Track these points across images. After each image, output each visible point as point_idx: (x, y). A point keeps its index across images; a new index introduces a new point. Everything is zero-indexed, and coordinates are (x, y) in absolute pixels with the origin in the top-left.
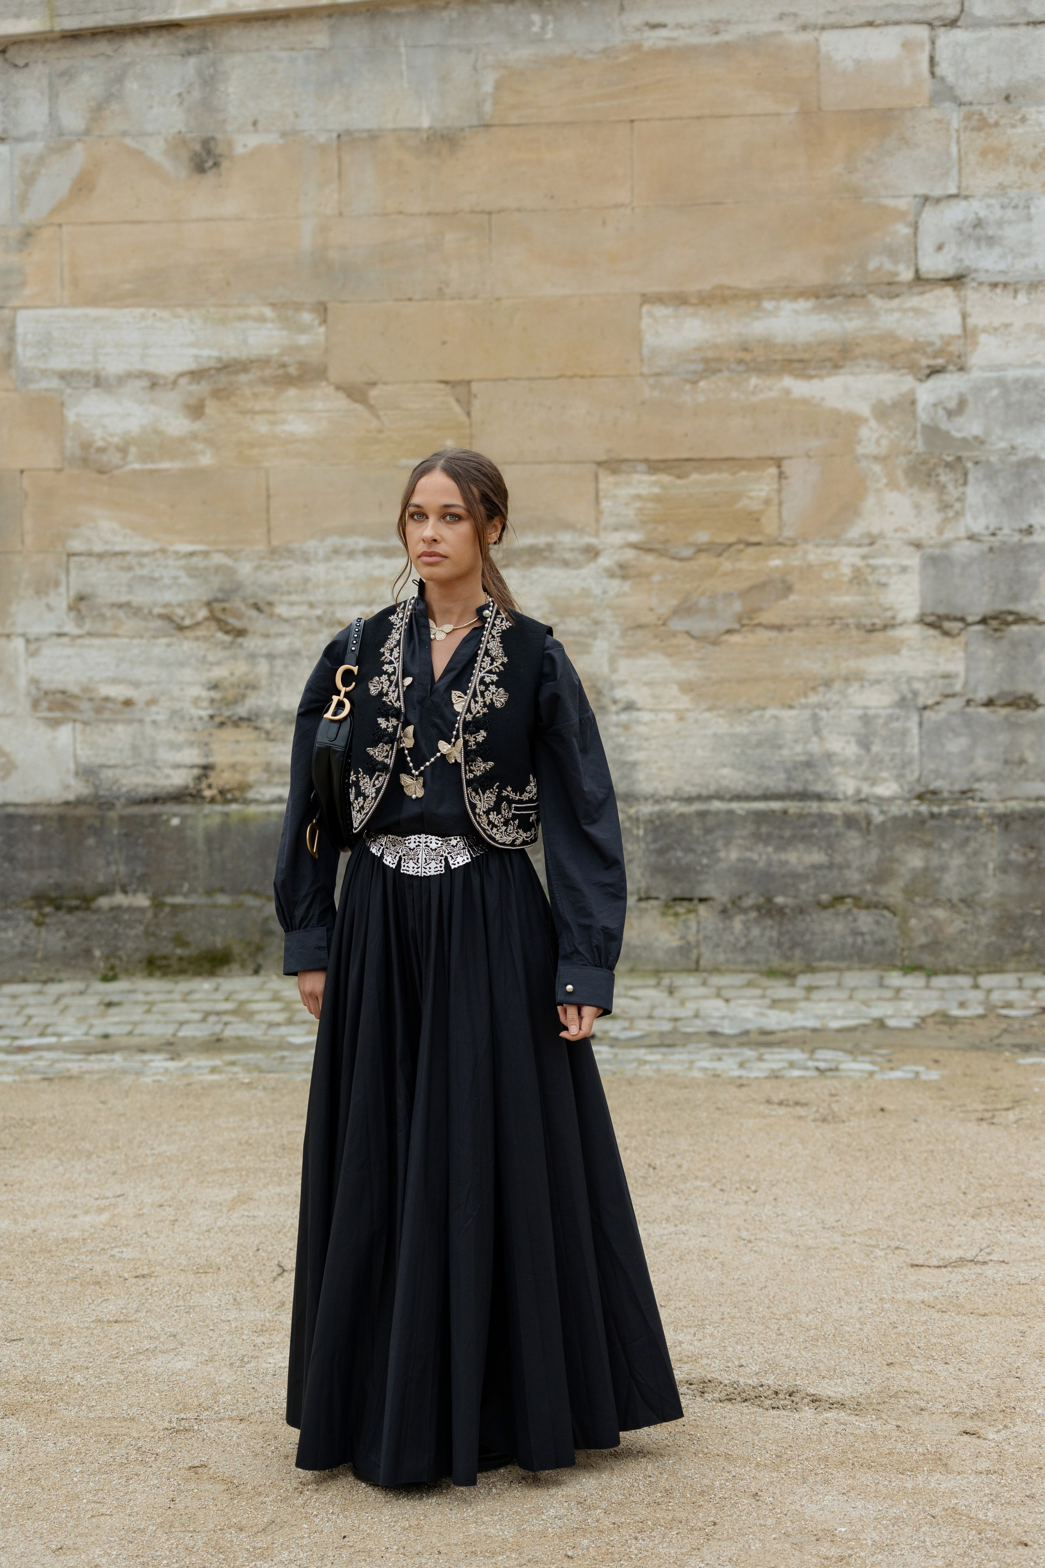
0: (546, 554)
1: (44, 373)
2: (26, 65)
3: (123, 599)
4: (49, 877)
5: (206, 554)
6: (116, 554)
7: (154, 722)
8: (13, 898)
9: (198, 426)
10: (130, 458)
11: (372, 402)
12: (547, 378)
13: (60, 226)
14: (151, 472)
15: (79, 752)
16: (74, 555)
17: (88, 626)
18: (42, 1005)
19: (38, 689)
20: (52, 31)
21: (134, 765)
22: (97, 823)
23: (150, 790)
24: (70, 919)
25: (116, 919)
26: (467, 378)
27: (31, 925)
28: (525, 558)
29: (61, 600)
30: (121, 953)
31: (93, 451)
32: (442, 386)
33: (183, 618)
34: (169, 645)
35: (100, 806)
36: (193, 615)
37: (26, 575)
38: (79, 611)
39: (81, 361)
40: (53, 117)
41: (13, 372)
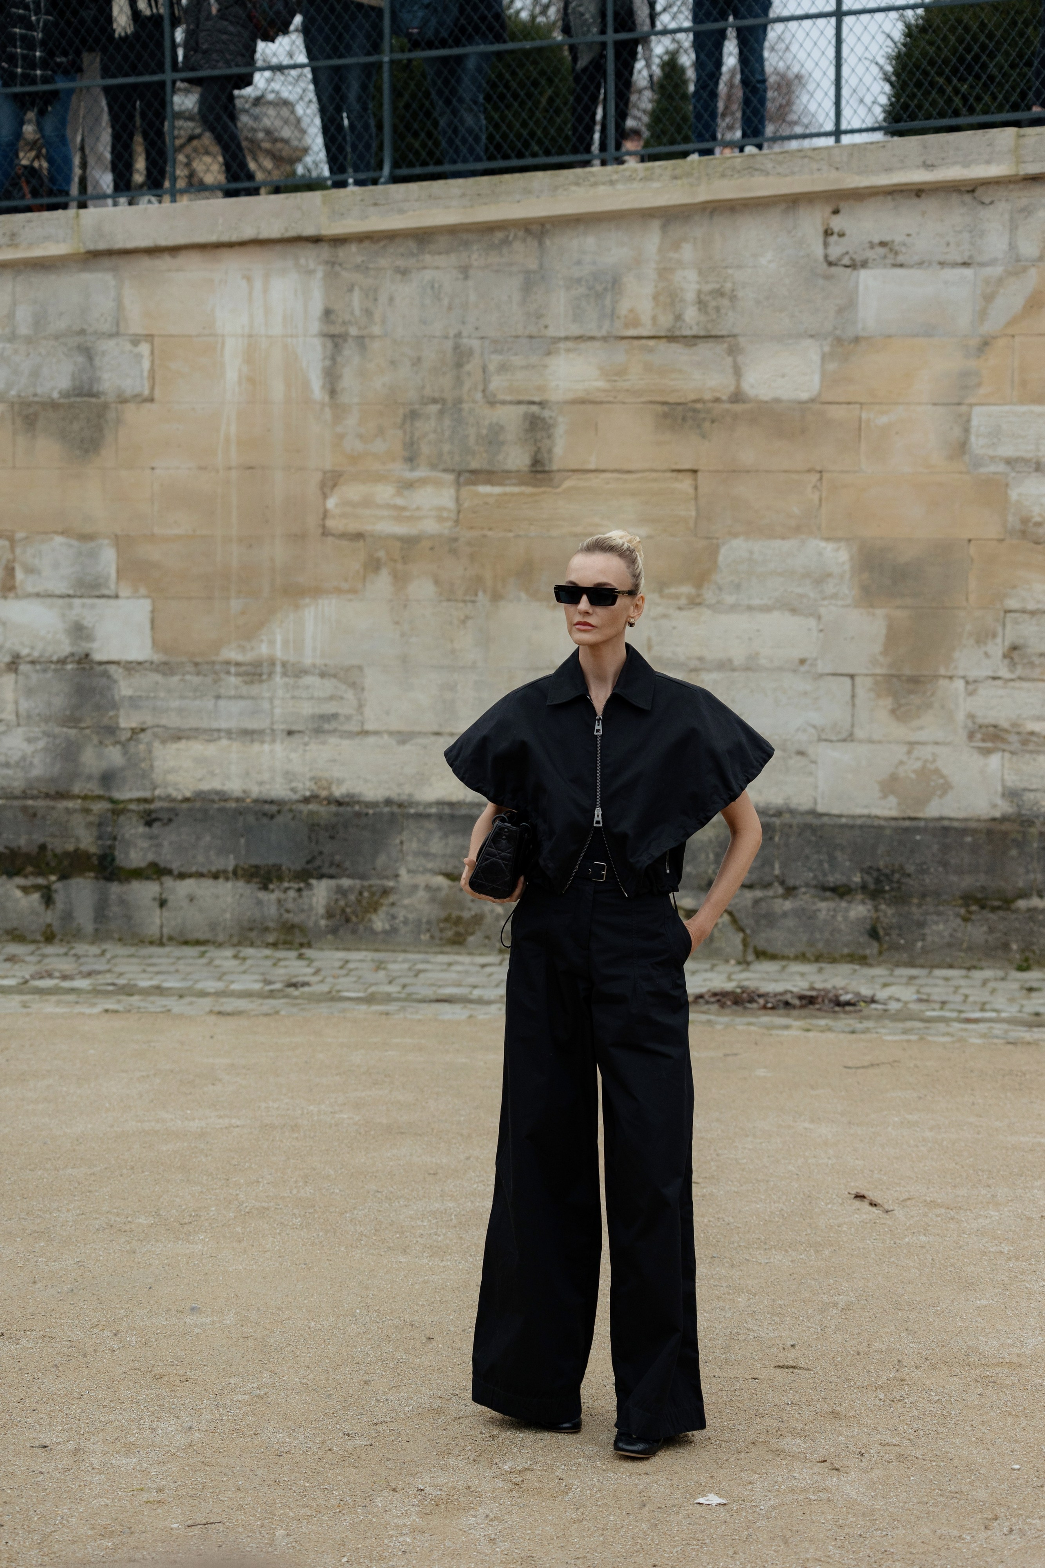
1: (993, 459)
2: (992, 203)
4: (976, 881)
8: (945, 897)
13: (1013, 336)
15: (1006, 777)
16: (1010, 611)
17: (1019, 671)
18: (973, 987)
19: (974, 723)
20: (1016, 175)
22: (1020, 837)
24: (992, 916)
25: (1031, 919)
27: (959, 921)
29: (997, 649)
30: (1035, 948)
31: (1031, 524)
35: (1022, 823)
37: (968, 627)
38: (1012, 658)
39: (1025, 450)
40: (1012, 246)
41: (966, 458)
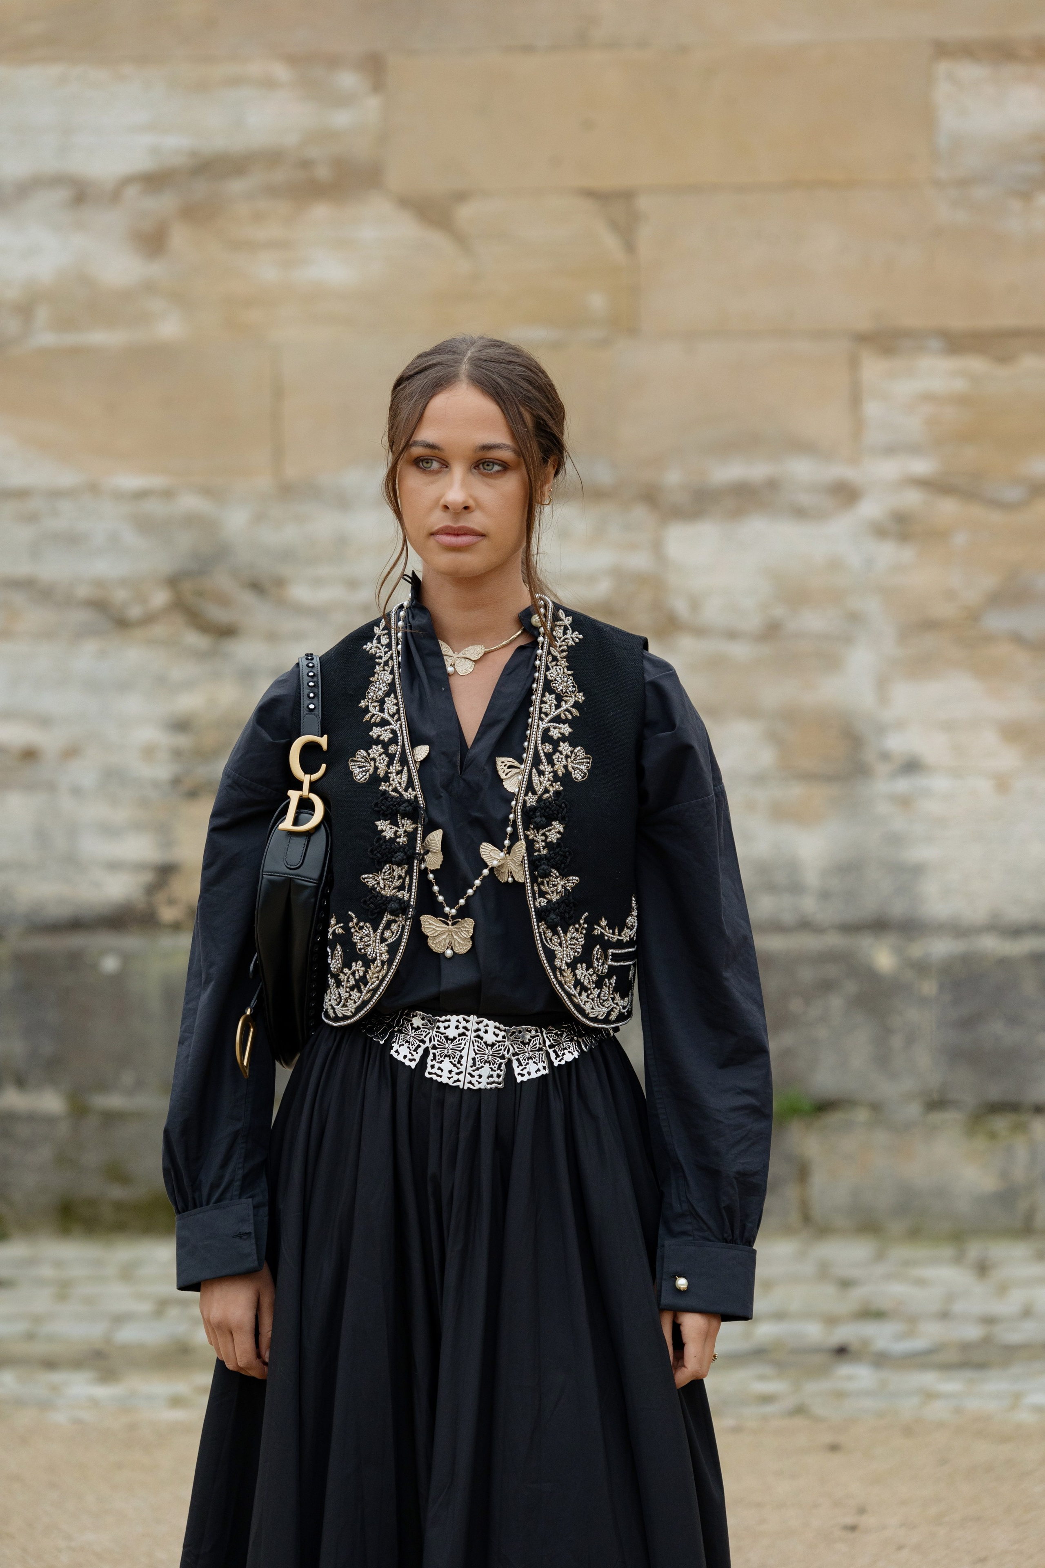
0: (766, 496)
3: (23, 571)
6: (9, 494)
7: (75, 789)
9: (155, 269)
10: (37, 325)
11: (462, 228)
12: (767, 187)
14: (73, 350)
21: (40, 864)
23: (66, 909)
26: (628, 186)
28: (728, 504)
32: (583, 200)
33: (126, 607)
34: (101, 654)
36: (143, 601)
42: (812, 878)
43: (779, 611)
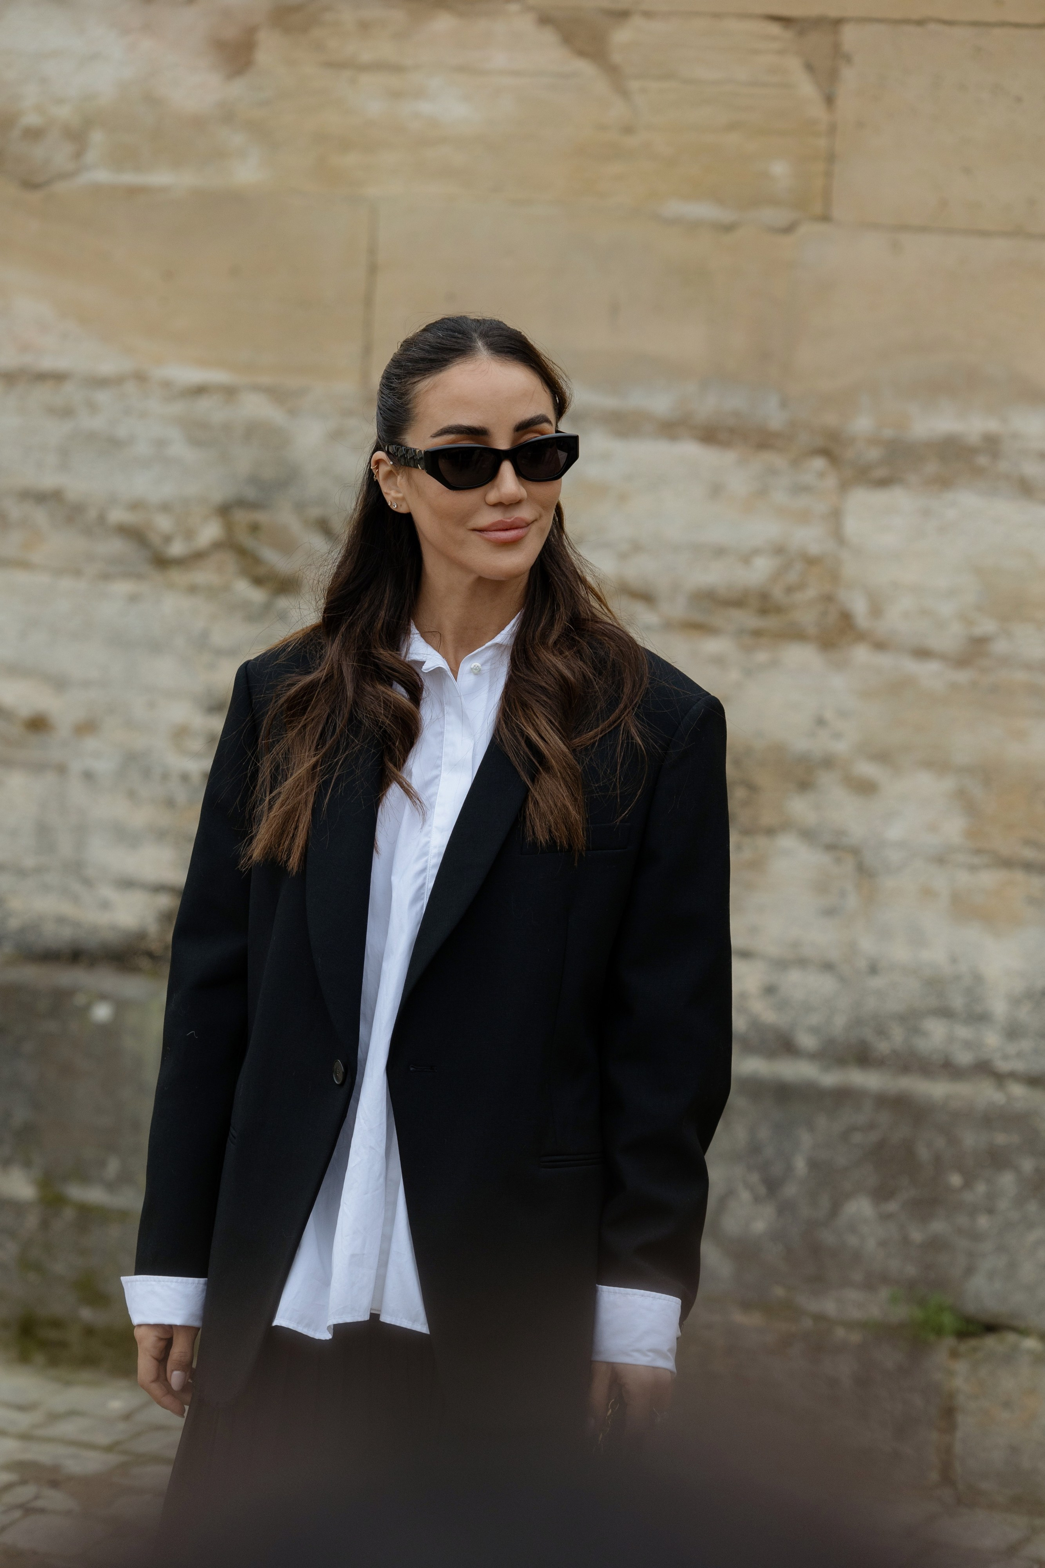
0: (983, 460)
3: (49, 481)
5: (230, 392)
6: (41, 377)
7: (88, 776)
9: (237, 89)
10: (92, 156)
11: (617, 58)
12: (1017, 25)
14: (133, 192)
21: (39, 870)
23: (66, 934)
26: (834, 13)
28: (932, 467)
32: (775, 29)
33: (168, 539)
34: (133, 598)
36: (189, 534)
42: (999, 1008)
43: (987, 626)
